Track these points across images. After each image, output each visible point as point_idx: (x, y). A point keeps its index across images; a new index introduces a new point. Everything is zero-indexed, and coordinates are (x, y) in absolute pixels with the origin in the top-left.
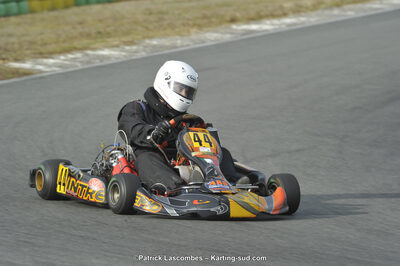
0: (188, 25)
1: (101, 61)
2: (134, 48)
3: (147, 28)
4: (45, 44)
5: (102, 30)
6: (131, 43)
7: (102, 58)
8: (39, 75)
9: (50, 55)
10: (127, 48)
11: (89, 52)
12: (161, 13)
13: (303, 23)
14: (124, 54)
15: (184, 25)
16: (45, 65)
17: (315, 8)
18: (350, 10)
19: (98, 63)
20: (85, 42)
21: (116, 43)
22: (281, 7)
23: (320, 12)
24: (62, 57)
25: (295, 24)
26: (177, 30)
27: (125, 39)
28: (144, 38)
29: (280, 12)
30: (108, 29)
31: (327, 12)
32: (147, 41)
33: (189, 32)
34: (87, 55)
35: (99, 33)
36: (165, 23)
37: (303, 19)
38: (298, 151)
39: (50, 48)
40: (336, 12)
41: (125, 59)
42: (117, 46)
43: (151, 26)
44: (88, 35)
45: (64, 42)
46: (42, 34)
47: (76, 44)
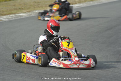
0: (47, 6)
1: (20, 17)
2: (30, 13)
3: (34, 7)
4: (3, 12)
5: (21, 8)
6: (29, 12)
7: (20, 16)
8: (1, 21)
9: (5, 15)
10: (28, 13)
11: (17, 14)
12: (39, 2)
13: (81, 6)
14: (27, 15)
15: (45, 6)
16: (3, 18)
17: (85, 1)
18: (96, 2)
19: (19, 18)
20: (15, 11)
21: (25, 12)
22: (75, 1)
23: (86, 3)
24: (9, 16)
25: (79, 6)
26: (43, 8)
27: (28, 10)
28: (33, 10)
29: (74, 3)
30: (23, 7)
31: (89, 3)
32: (34, 11)
33: (47, 8)
34: (16, 15)
35: (20, 8)
36: (40, 6)
37: (81, 5)
38: (80, 45)
39: (5, 13)
40: (91, 3)
41: (27, 17)
42: (25, 13)
43: (35, 6)
44: (16, 9)
45: (9, 11)
46: (2, 9)
47: (13, 12)
